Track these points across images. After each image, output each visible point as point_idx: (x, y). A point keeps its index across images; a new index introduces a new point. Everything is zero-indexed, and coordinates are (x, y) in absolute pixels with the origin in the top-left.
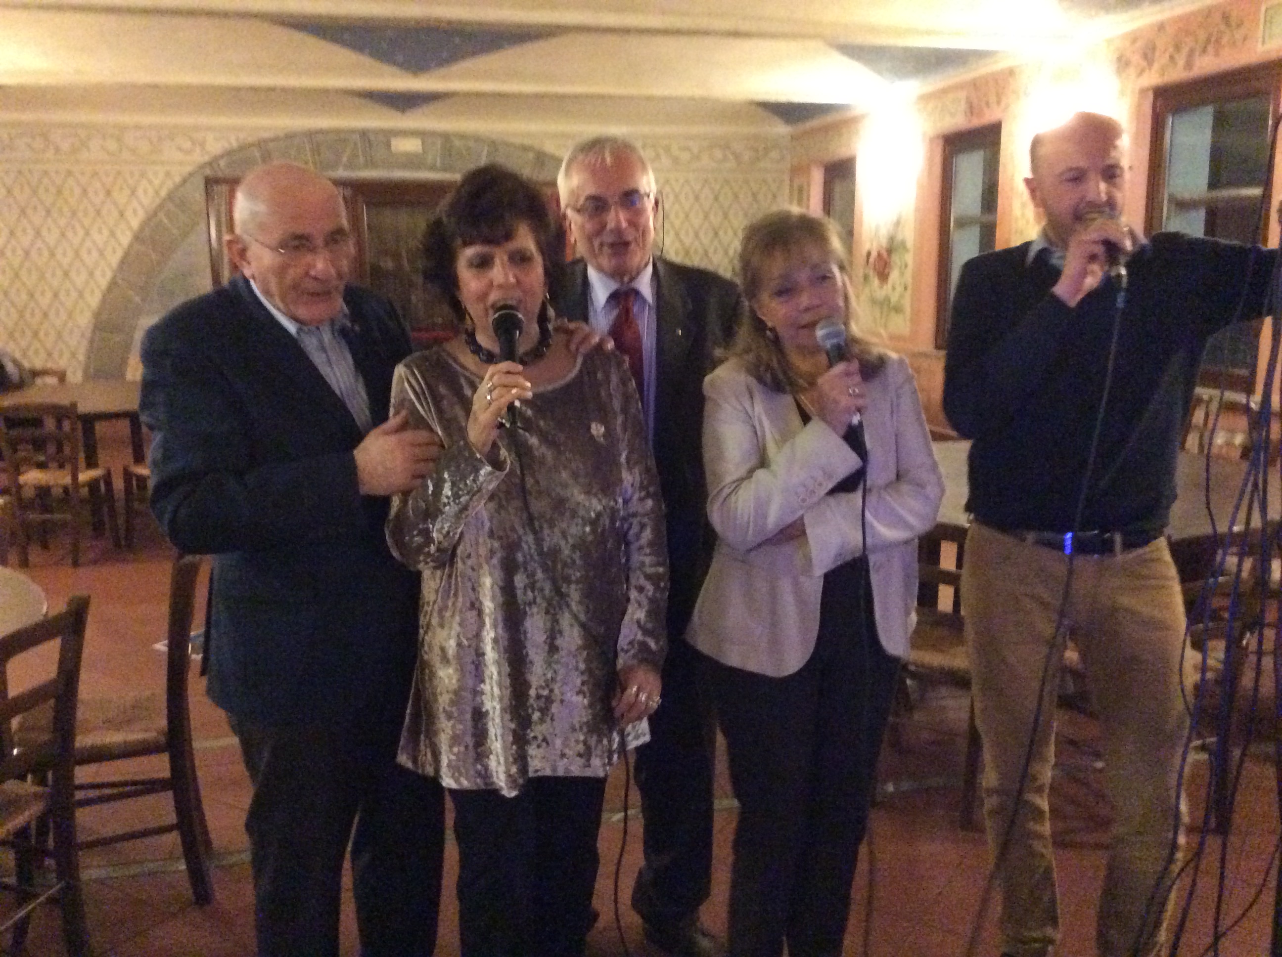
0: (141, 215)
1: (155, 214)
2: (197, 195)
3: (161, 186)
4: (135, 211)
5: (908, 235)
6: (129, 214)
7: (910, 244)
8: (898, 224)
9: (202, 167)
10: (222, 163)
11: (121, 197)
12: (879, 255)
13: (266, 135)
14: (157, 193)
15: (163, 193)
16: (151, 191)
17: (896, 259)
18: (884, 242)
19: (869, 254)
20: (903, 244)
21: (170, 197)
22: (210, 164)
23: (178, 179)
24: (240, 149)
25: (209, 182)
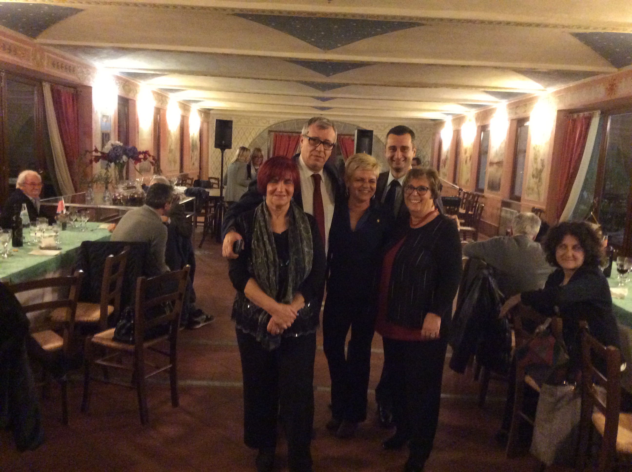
0: (251, 140)
1: (255, 139)
2: (266, 135)
3: (257, 132)
4: (250, 139)
6: (249, 139)
8: (448, 151)
9: (268, 127)
10: (273, 127)
11: (247, 135)
13: (285, 120)
14: (256, 134)
15: (258, 134)
16: (255, 133)
17: (447, 161)
18: (445, 157)
19: (443, 160)
21: (260, 134)
22: (270, 127)
23: (262, 130)
24: (278, 123)
25: (270, 131)
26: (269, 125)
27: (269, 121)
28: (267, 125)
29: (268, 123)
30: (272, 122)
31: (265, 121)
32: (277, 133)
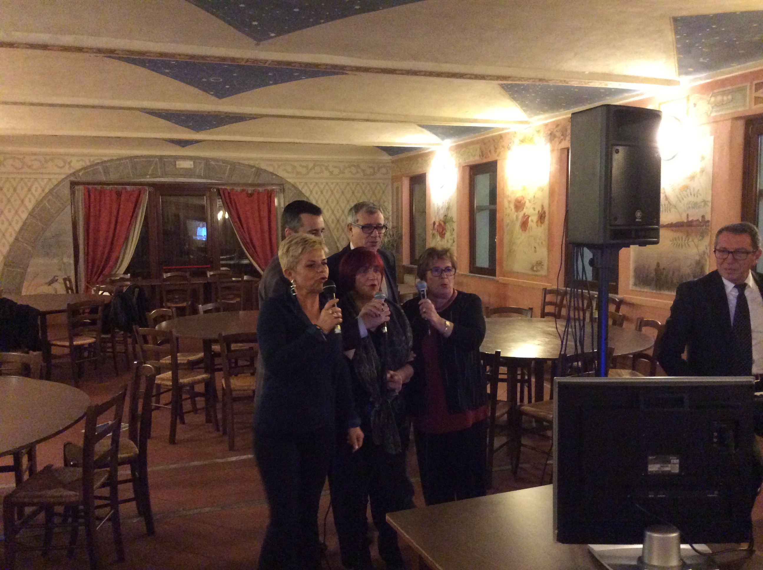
3: (45, 186)
5: (454, 214)
6: (26, 201)
7: (455, 219)
8: (448, 208)
9: (70, 175)
11: (22, 192)
12: (440, 224)
13: (105, 159)
15: (47, 191)
17: (448, 226)
18: (442, 217)
19: (434, 223)
20: (452, 218)
24: (91, 166)
25: (73, 184)
26: (72, 171)
27: (69, 163)
28: (67, 171)
29: (67, 166)
30: (77, 165)
31: (61, 164)
32: (90, 187)
